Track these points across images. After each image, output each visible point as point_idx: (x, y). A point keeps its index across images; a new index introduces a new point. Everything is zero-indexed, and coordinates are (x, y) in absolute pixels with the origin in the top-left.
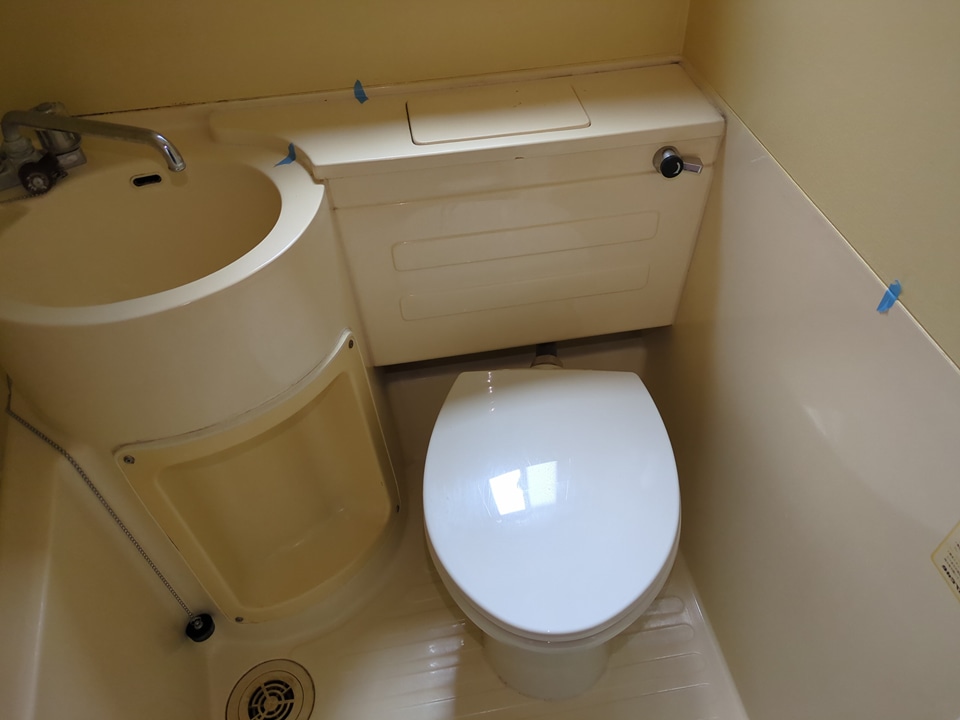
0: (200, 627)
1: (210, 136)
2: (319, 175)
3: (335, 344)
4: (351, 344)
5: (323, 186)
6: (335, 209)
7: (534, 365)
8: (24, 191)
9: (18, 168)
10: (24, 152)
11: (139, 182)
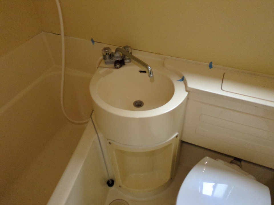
0: (111, 183)
1: (163, 65)
2: (188, 89)
3: (172, 136)
4: (177, 136)
5: (187, 93)
7: (231, 162)
8: (114, 67)
9: (115, 61)
10: (118, 57)
11: (141, 72)
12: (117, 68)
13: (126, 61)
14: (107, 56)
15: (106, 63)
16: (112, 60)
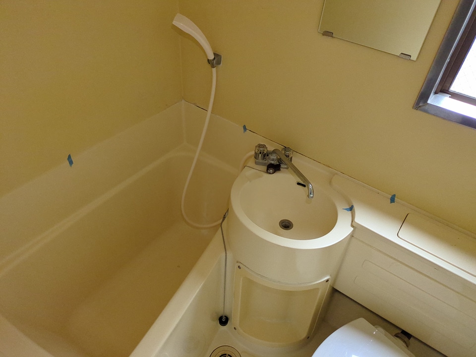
0: (223, 321)
1: (330, 182)
3: (321, 279)
4: (327, 281)
5: (353, 229)
6: (353, 236)
7: (396, 336)
8: (266, 170)
9: (269, 163)
10: (273, 160)
11: (299, 184)
12: (270, 173)
13: (282, 166)
14: (260, 155)
15: (256, 163)
16: (265, 161)
